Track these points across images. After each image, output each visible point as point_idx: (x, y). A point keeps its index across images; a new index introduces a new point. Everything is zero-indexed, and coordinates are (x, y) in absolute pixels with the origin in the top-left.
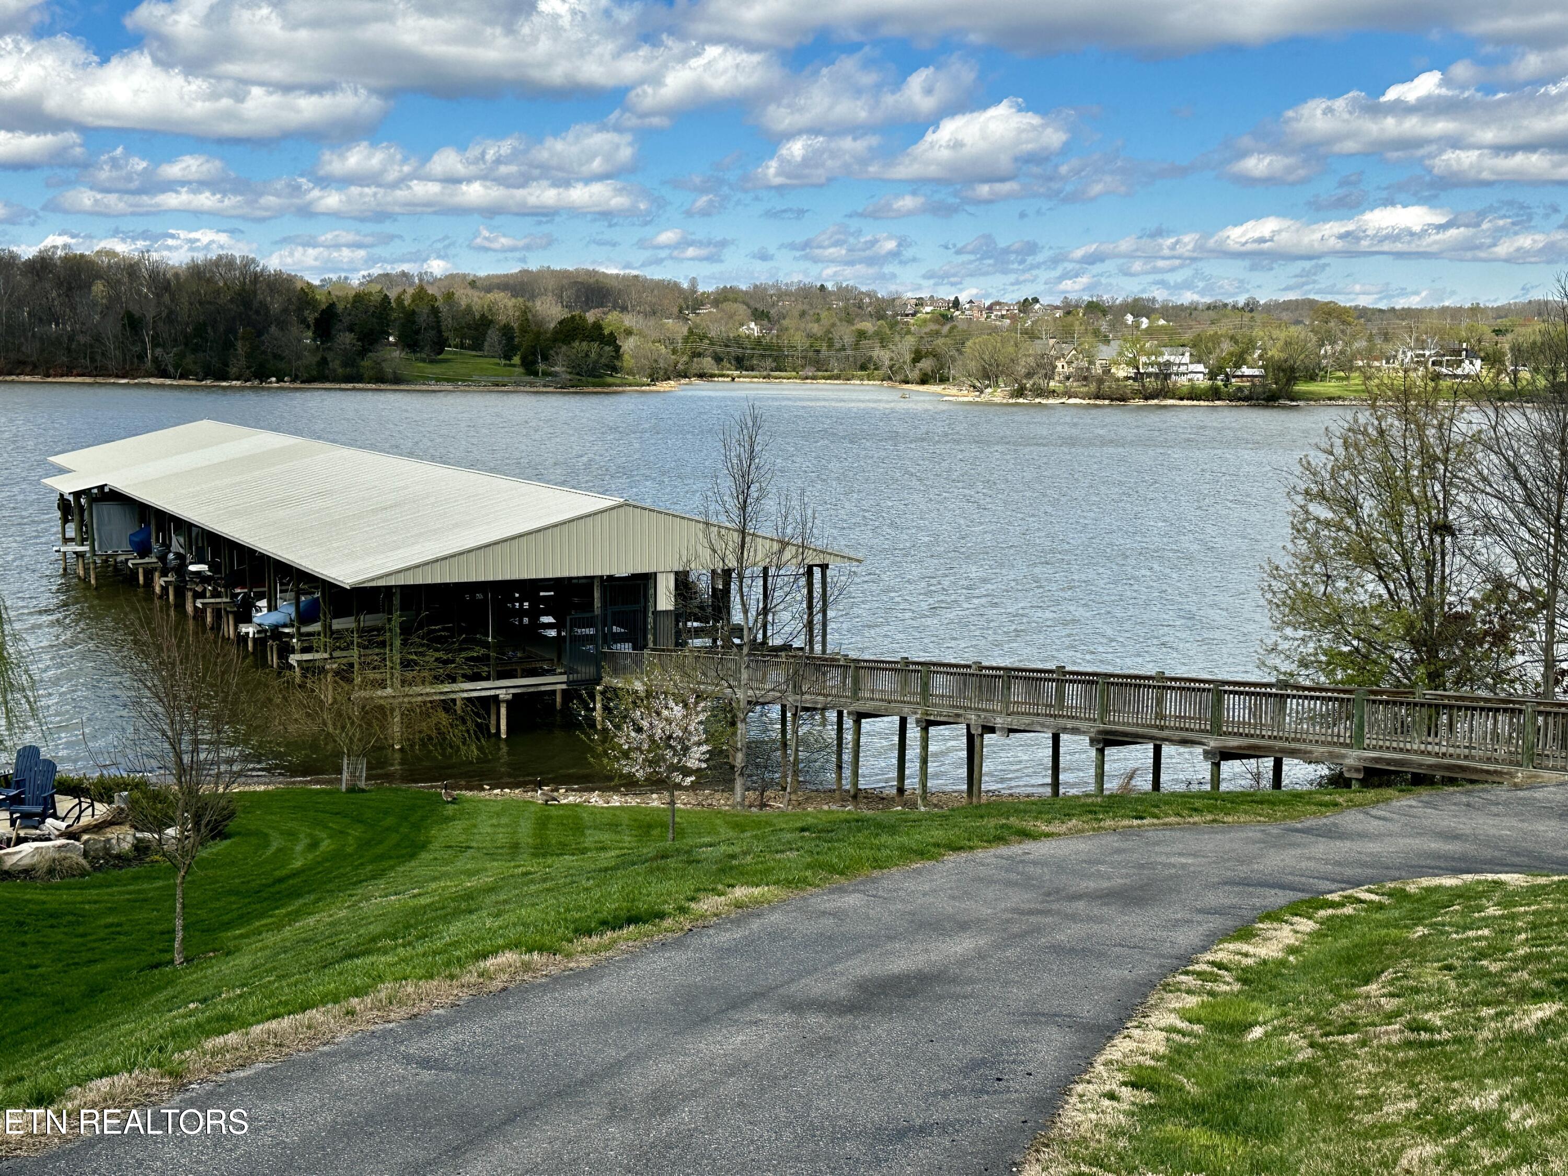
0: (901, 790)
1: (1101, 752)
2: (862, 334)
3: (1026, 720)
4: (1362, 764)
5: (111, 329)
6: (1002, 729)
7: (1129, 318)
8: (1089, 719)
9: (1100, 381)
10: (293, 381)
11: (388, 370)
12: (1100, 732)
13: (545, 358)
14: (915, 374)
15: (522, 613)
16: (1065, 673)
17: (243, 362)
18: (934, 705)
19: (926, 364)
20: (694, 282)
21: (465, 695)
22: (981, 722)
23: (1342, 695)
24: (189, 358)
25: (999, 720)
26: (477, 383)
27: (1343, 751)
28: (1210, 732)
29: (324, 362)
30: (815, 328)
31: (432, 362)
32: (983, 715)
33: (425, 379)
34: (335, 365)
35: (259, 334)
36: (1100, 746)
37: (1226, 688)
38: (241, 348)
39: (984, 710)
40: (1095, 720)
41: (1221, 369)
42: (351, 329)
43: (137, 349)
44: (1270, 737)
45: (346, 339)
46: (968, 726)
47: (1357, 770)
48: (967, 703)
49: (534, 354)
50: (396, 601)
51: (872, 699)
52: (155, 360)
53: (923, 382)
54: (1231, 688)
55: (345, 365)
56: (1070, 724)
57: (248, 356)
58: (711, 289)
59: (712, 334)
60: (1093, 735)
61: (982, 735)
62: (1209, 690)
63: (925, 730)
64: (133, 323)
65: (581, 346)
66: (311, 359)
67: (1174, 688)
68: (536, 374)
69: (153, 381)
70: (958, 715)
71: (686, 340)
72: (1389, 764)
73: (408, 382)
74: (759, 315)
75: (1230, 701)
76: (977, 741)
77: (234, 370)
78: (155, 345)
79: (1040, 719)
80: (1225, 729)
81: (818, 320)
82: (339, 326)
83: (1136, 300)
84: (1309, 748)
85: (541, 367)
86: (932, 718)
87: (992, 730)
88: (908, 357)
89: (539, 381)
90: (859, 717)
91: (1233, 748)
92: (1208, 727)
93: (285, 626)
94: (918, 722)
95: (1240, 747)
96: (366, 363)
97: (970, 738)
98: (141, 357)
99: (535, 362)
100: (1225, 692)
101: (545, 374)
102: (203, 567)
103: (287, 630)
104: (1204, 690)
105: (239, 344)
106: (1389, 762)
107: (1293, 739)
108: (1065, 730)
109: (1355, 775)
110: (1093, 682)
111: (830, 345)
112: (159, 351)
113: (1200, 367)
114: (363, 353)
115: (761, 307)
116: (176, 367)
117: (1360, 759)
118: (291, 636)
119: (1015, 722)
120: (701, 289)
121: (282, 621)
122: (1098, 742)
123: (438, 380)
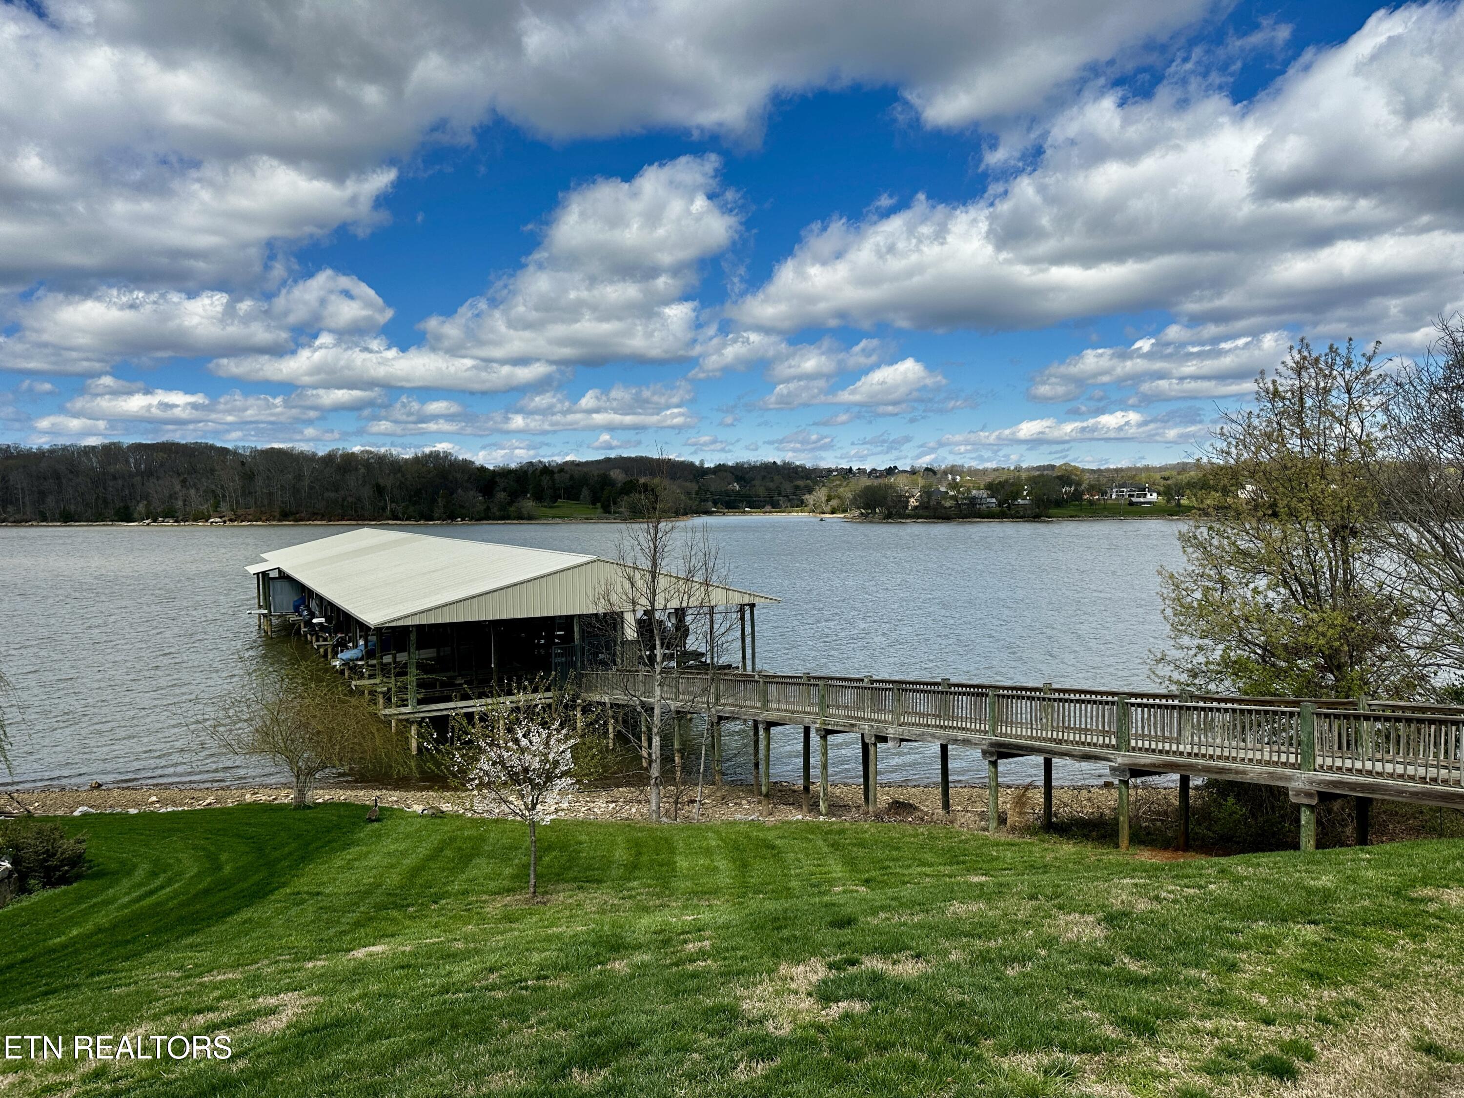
0: (806, 789)
1: (994, 764)
2: (797, 487)
3: (918, 730)
4: (1315, 788)
5: (367, 492)
6: (894, 739)
7: (950, 477)
8: (980, 731)
9: (935, 509)
10: (470, 520)
11: (525, 512)
12: (992, 745)
13: (615, 503)
14: (828, 508)
15: (539, 646)
16: (950, 685)
17: (442, 510)
18: (831, 716)
19: (834, 503)
20: (702, 462)
21: (464, 710)
22: (873, 732)
23: (1236, 706)
24: (411, 509)
25: (890, 731)
26: (576, 518)
27: (1288, 771)
28: (1117, 748)
29: (488, 508)
30: (771, 485)
31: (551, 507)
32: (875, 725)
33: (546, 517)
34: (495, 510)
35: (452, 494)
36: (993, 759)
37: (1133, 700)
38: (441, 502)
39: (876, 721)
40: (986, 732)
41: (1006, 501)
42: (504, 490)
43: (382, 504)
44: (1189, 754)
45: (501, 496)
46: (863, 735)
47: (1308, 795)
48: (861, 714)
49: (609, 501)
50: (413, 637)
51: (778, 710)
52: (391, 510)
53: (833, 513)
54: (1139, 700)
55: (500, 510)
56: (961, 735)
57: (444, 507)
58: (712, 465)
59: (713, 489)
60: (985, 747)
61: (875, 745)
62: (1113, 703)
63: (824, 738)
64: (379, 490)
65: (635, 496)
66: (481, 507)
67: (1072, 701)
68: (610, 513)
69: (390, 522)
70: (853, 725)
71: (697, 493)
72: (1354, 790)
73: (536, 519)
74: (738, 479)
75: (1137, 714)
76: (872, 749)
77: (436, 515)
78: (392, 501)
79: (930, 730)
80: (1133, 743)
81: (772, 481)
82: (497, 489)
83: (953, 466)
84: (1241, 767)
85: (612, 509)
86: (829, 727)
87: (884, 739)
88: (824, 499)
89: (612, 516)
90: (770, 725)
91: (1144, 765)
92: (1114, 742)
93: (357, 659)
94: (818, 730)
95: (1153, 765)
96: (512, 509)
97: (865, 747)
98: (384, 509)
99: (609, 506)
100: (1133, 705)
101: (615, 513)
102: (323, 620)
103: (360, 663)
104: (1107, 703)
105: (440, 500)
106: (1353, 786)
107: (1219, 757)
108: (955, 741)
109: (1306, 801)
110: (982, 695)
111: (779, 494)
112: (393, 505)
113: (994, 500)
114: (510, 504)
115: (740, 474)
116: (404, 514)
117: (1311, 783)
118: (362, 666)
119: (905, 732)
120: (706, 466)
121: (355, 656)
122: (991, 754)
123: (553, 517)
